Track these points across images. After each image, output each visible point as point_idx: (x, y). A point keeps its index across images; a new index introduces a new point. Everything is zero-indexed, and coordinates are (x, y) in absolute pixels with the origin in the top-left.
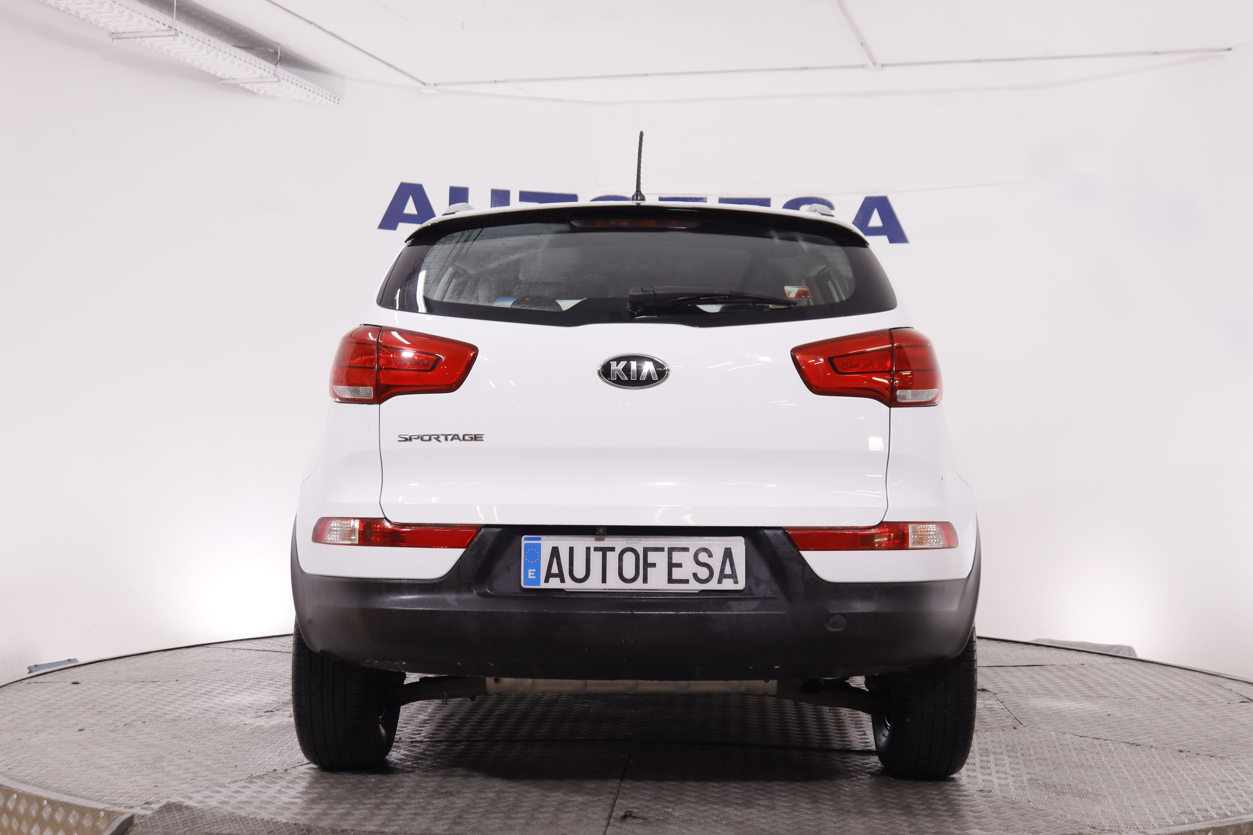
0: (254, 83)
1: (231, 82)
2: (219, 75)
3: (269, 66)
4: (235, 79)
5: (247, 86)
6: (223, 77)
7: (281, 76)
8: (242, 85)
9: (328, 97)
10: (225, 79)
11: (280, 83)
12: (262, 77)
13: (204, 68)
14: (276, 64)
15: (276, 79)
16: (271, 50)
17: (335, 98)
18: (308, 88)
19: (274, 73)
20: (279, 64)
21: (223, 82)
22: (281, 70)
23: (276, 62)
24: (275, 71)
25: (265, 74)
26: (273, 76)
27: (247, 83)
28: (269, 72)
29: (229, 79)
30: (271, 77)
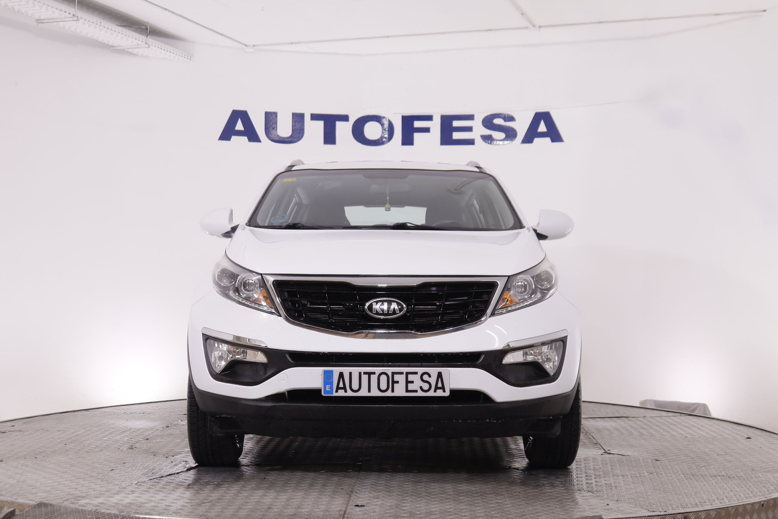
0: (133, 48)
1: (119, 48)
2: (110, 44)
3: (142, 38)
4: (121, 46)
5: (130, 50)
6: (113, 45)
7: (150, 43)
8: (126, 50)
9: (184, 56)
10: (115, 47)
11: (149, 48)
12: (138, 45)
13: (100, 40)
14: (147, 36)
15: (147, 46)
16: (144, 27)
17: (188, 56)
18: (169, 51)
19: (146, 41)
20: (149, 36)
21: (113, 48)
22: (151, 40)
23: (147, 35)
24: (146, 40)
25: (140, 43)
26: (145, 44)
27: (129, 48)
28: (142, 41)
29: (117, 46)
30: (144, 44)
